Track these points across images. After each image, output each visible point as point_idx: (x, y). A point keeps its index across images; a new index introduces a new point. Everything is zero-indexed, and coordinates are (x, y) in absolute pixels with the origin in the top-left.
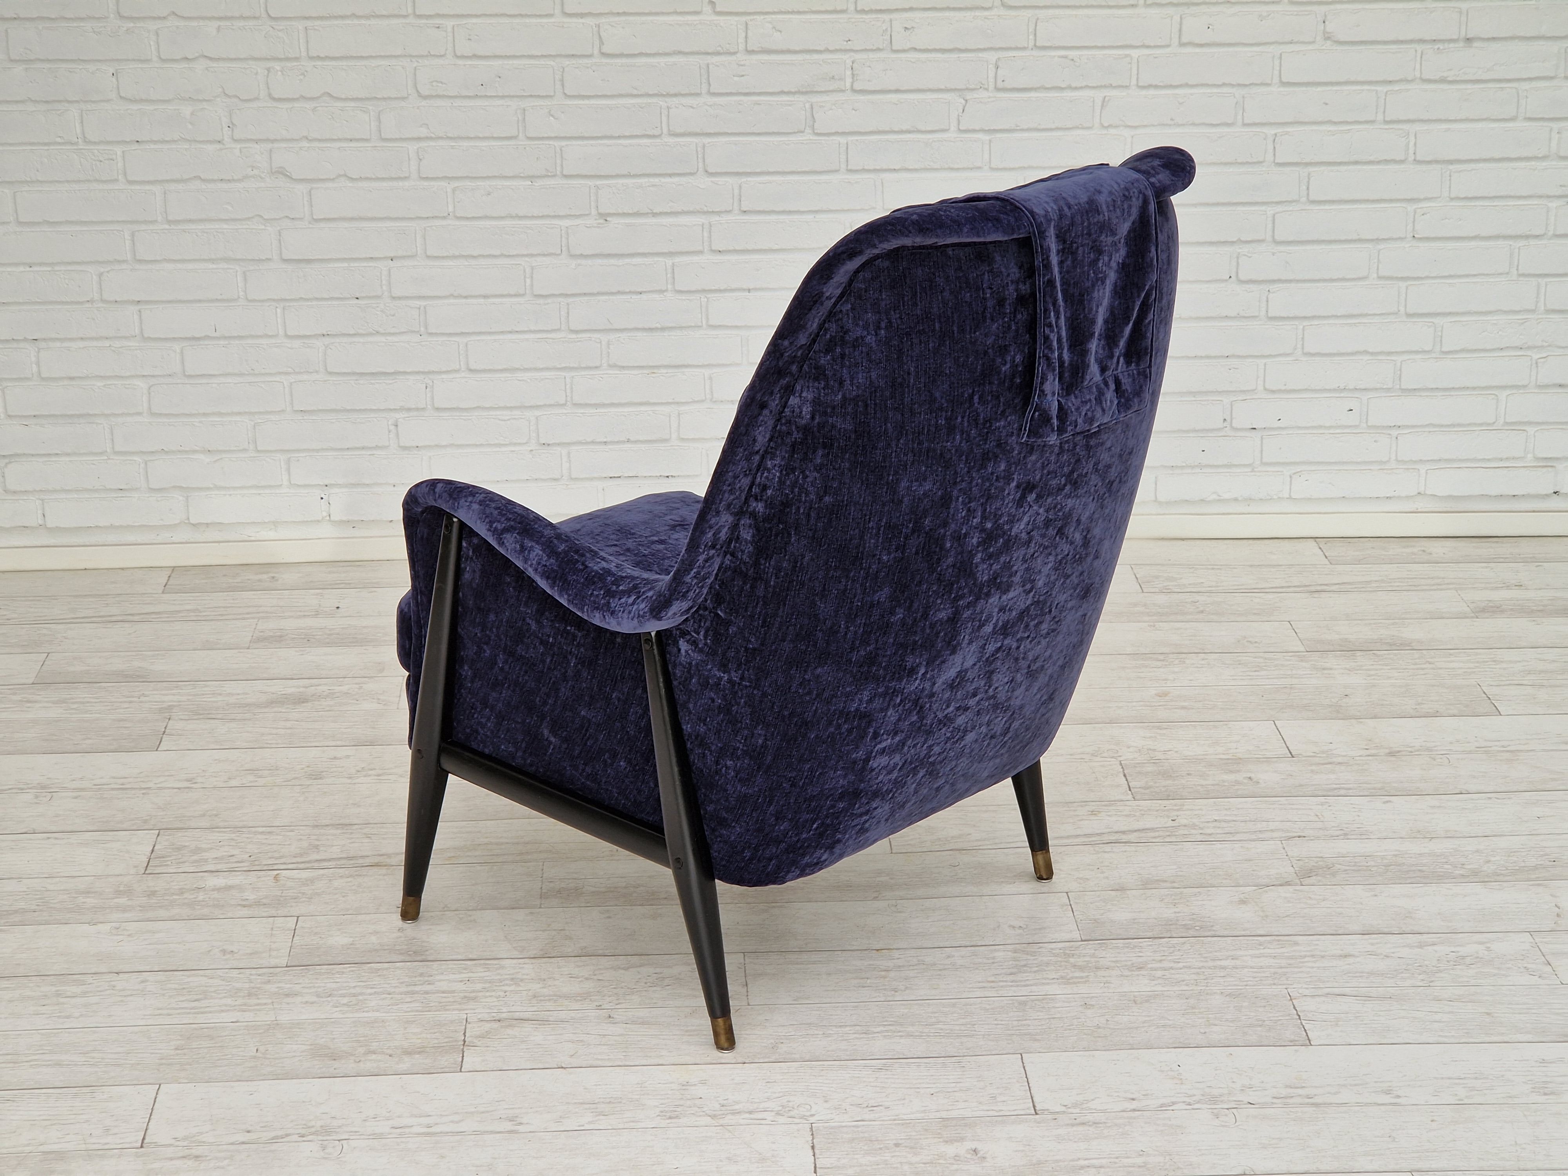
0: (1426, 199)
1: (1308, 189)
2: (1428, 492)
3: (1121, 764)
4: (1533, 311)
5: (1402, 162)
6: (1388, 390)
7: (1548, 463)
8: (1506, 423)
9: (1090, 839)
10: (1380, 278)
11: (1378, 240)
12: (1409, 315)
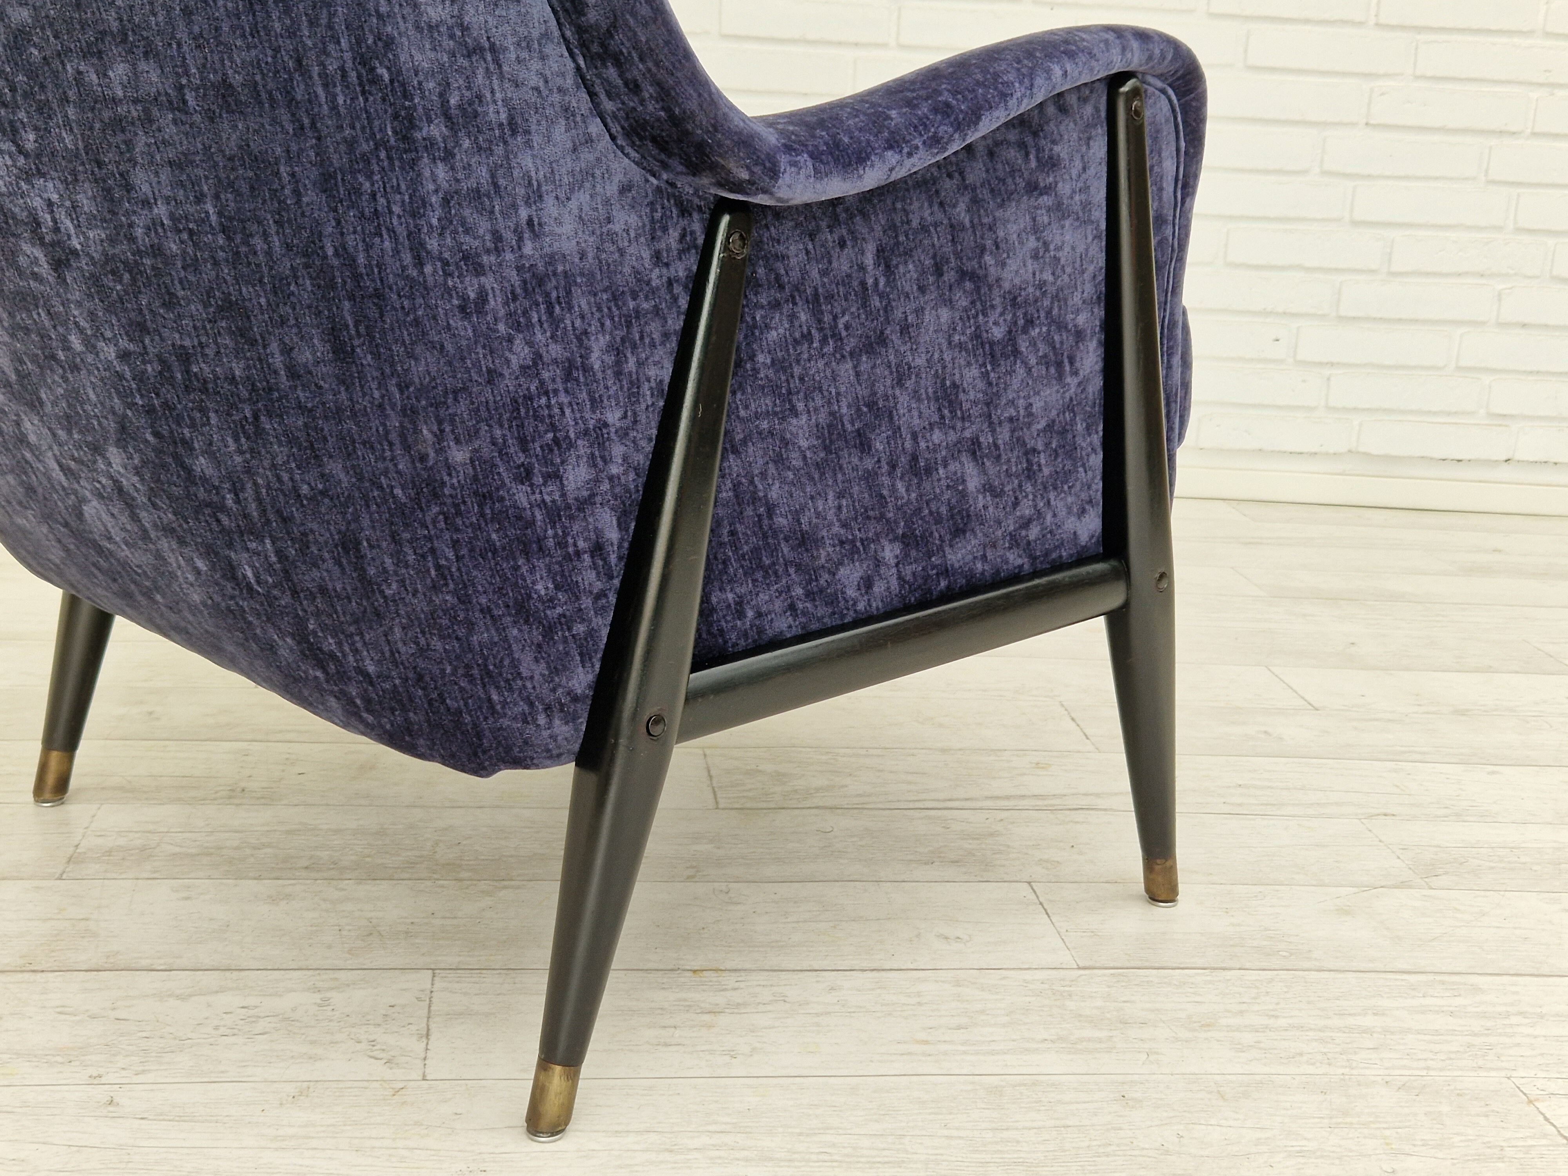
0: (1386, 75)
1: (1246, 51)
2: (1362, 449)
3: (1062, 705)
4: (1499, 229)
5: (1361, 24)
6: (1323, 316)
7: (1503, 418)
8: (1459, 368)
9: (1046, 802)
10: (1324, 173)
11: (1326, 124)
12: (1355, 224)
